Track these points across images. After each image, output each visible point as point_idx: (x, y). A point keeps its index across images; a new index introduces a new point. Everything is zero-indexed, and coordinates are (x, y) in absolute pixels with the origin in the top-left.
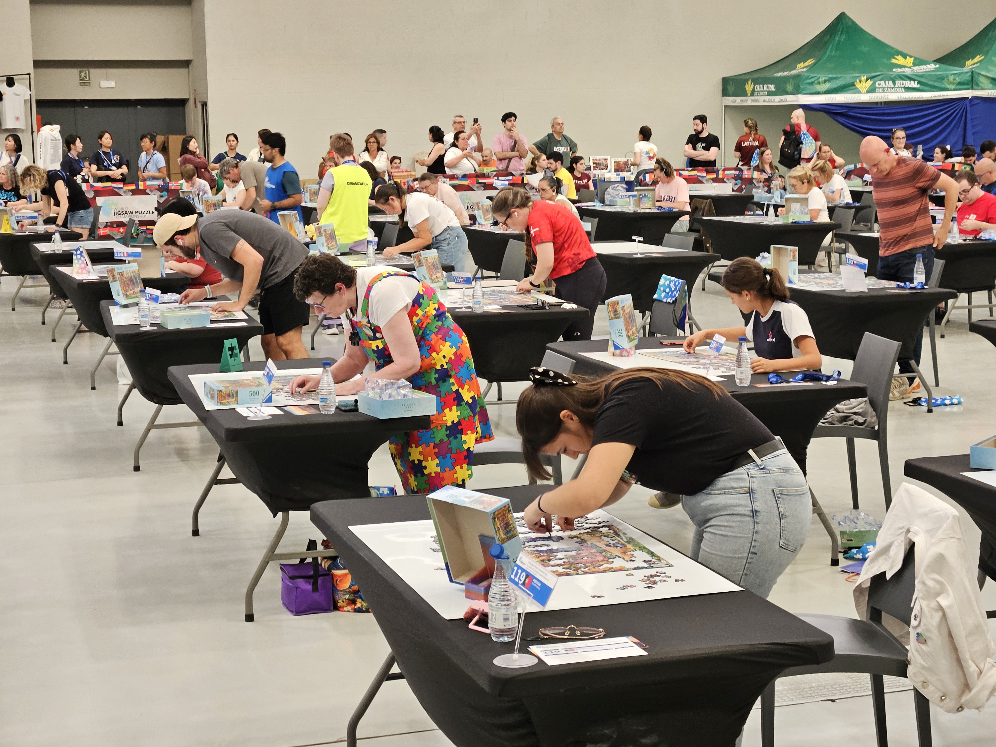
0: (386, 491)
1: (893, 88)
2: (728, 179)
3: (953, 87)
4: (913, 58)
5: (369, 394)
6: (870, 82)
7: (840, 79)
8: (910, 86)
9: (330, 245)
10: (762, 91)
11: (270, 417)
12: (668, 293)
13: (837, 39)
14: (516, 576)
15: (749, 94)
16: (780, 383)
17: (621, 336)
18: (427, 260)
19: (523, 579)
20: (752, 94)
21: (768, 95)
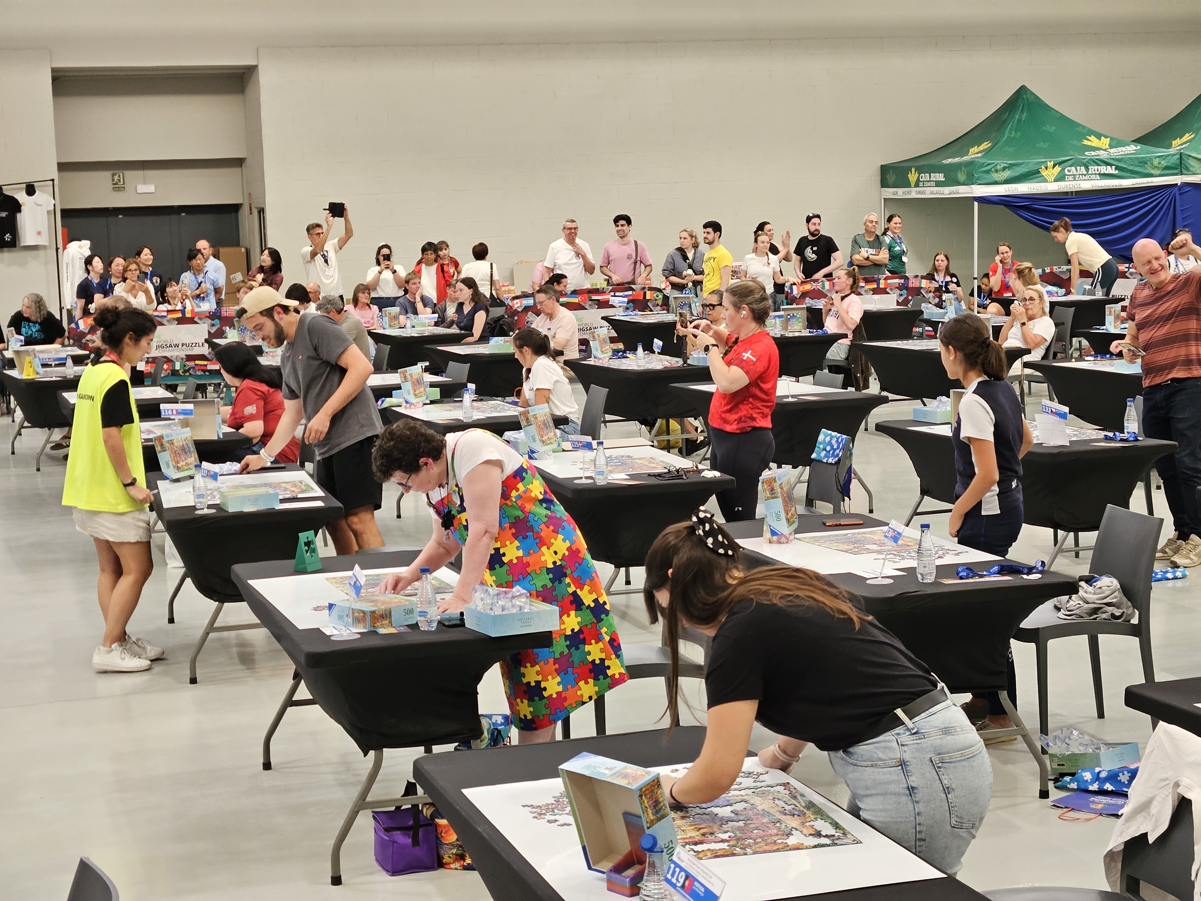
1: (1085, 175)
2: (891, 290)
3: (1158, 172)
4: (1109, 139)
5: (477, 606)
6: (1058, 169)
7: (1022, 166)
8: (1106, 172)
9: (418, 392)
10: (930, 181)
11: (358, 636)
12: (829, 452)
13: (1017, 117)
14: (673, 876)
15: (913, 185)
16: (972, 577)
17: (778, 519)
18: (536, 418)
19: (682, 881)
20: (917, 185)
21: (936, 186)
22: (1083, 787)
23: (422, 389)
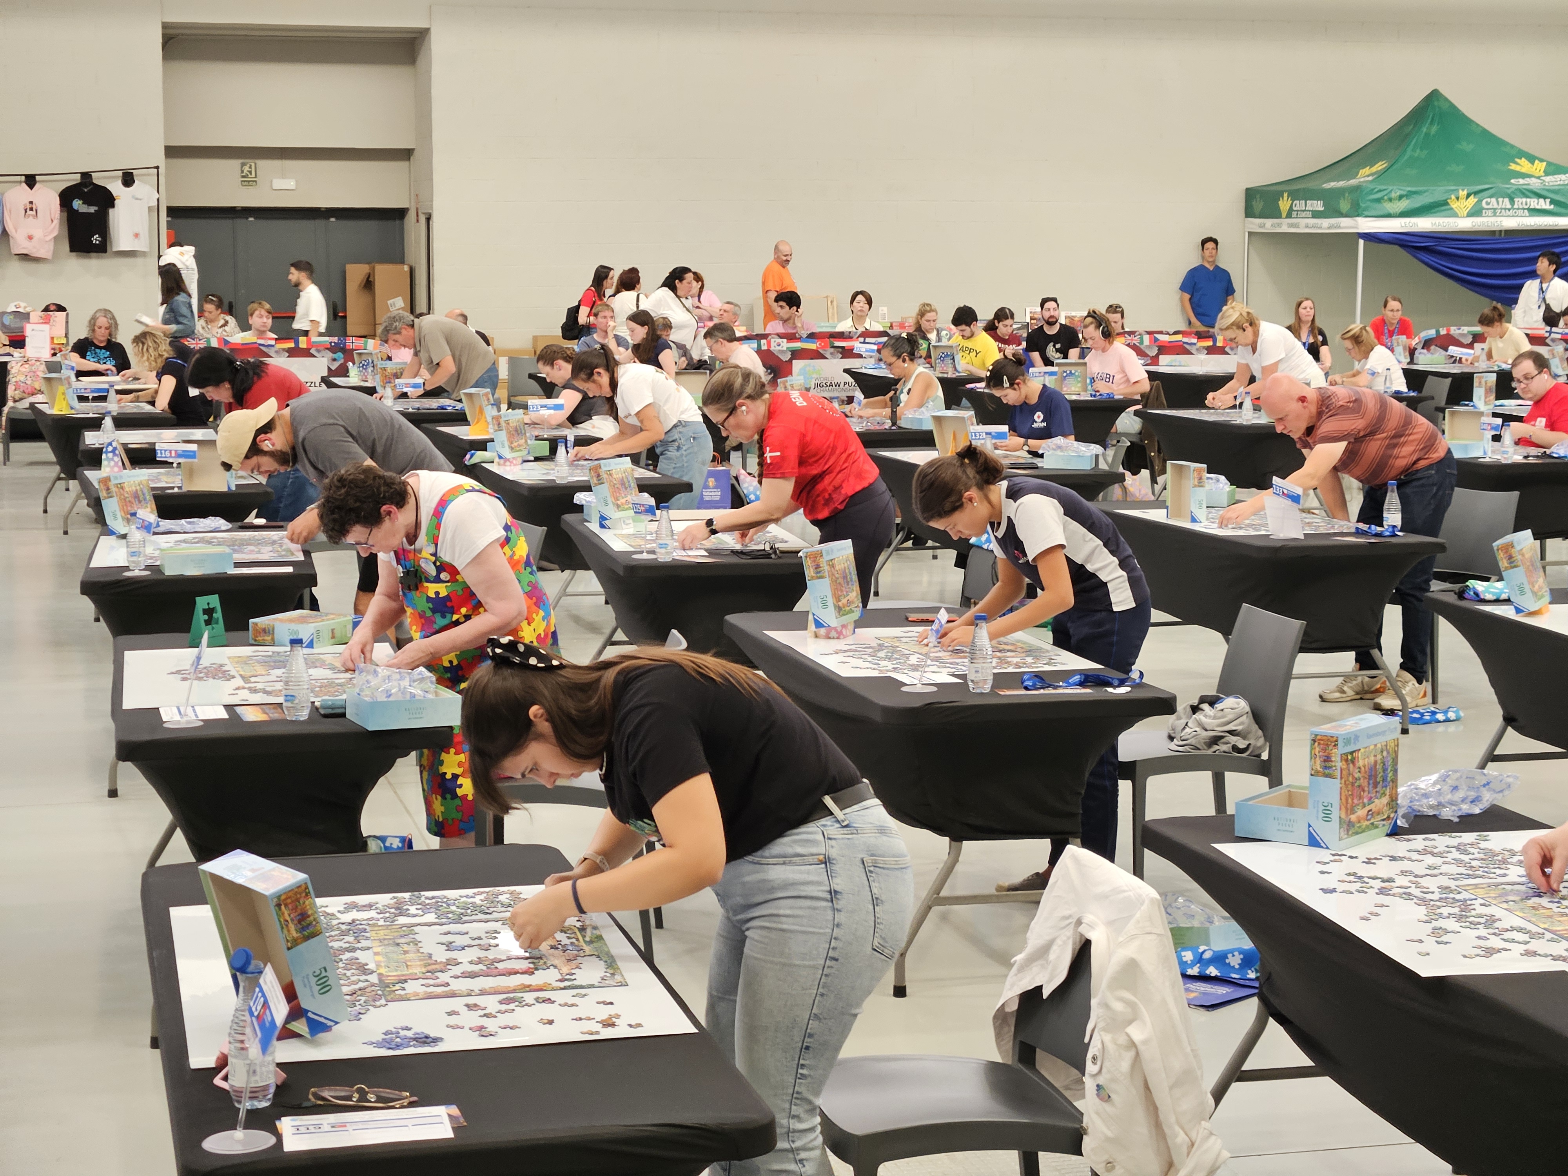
0: (396, 843)
1: (1509, 210)
4: (1545, 164)
5: (361, 690)
6: (1473, 200)
7: (1426, 194)
8: (1538, 207)
9: (515, 444)
10: (1304, 211)
11: (202, 723)
13: (1424, 130)
15: (1284, 215)
16: (1038, 688)
17: (825, 605)
18: (611, 475)
19: (259, 1009)
20: (1289, 216)
21: (1313, 217)
23: (522, 442)
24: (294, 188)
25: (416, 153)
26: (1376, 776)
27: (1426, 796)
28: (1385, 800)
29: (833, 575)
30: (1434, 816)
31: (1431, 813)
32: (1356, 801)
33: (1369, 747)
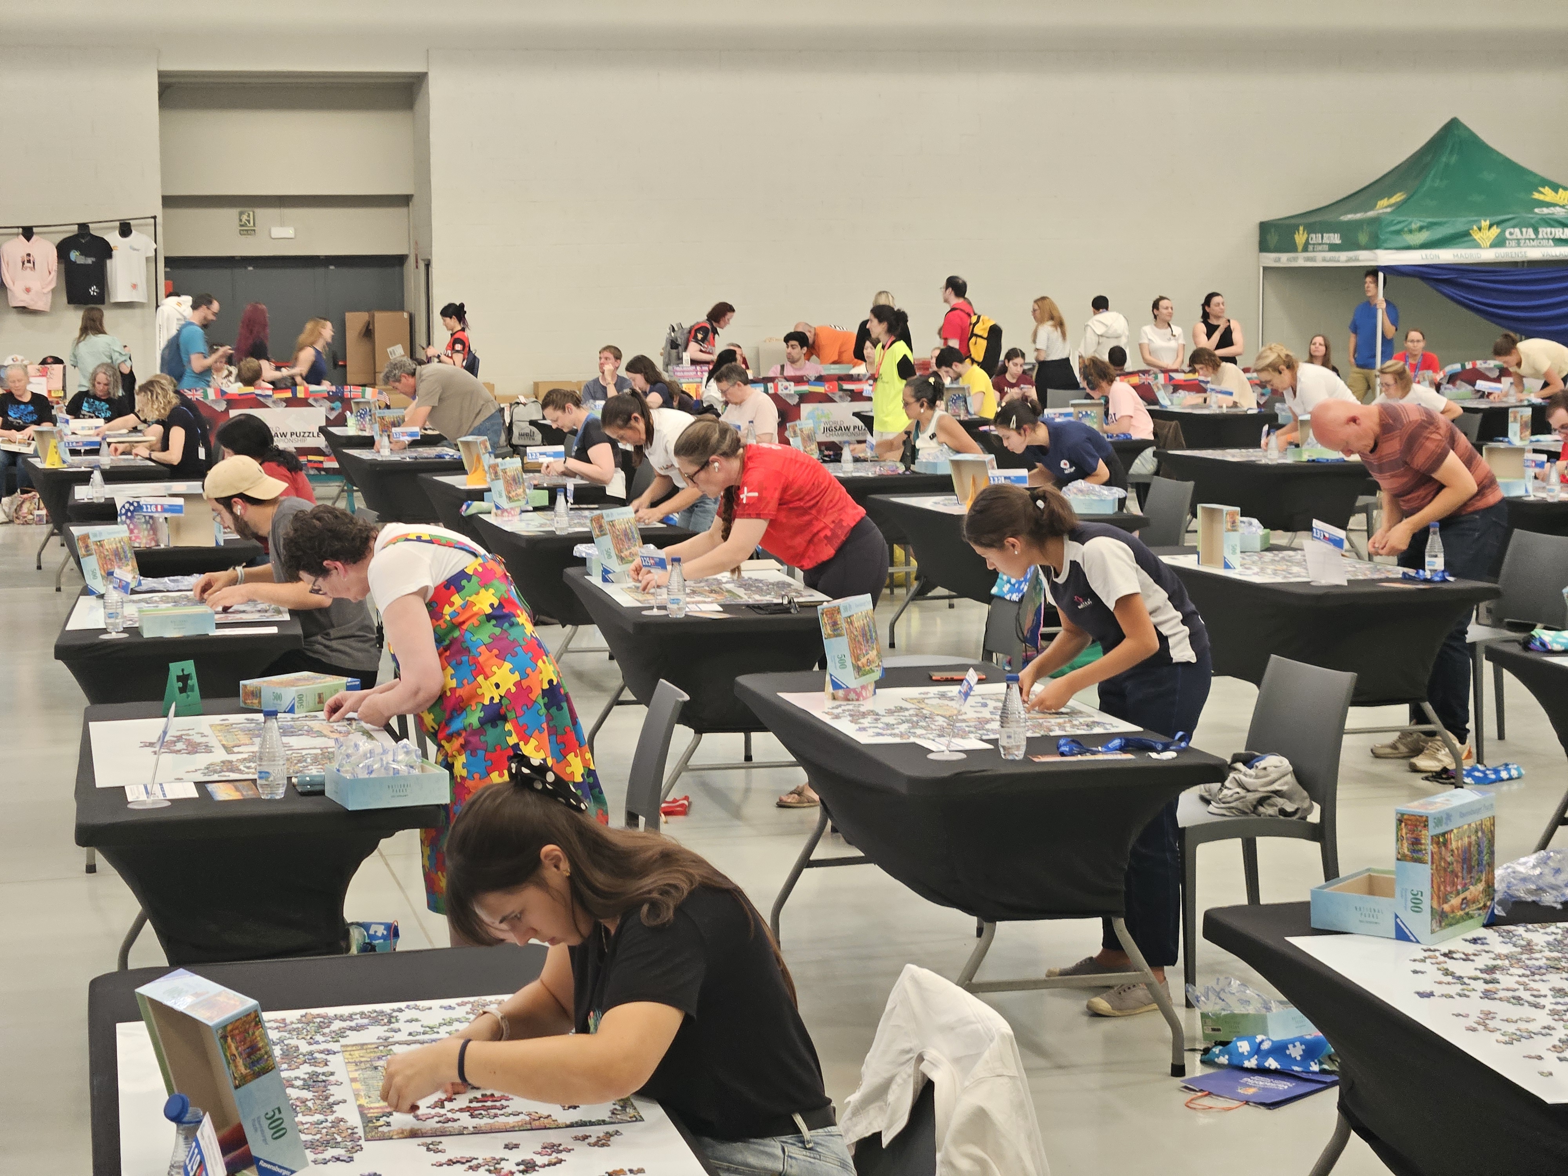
0: (380, 931)
1: (1534, 240)
5: (341, 765)
6: (1495, 231)
7: (1446, 226)
8: (1563, 237)
9: (513, 494)
10: (1322, 244)
11: (170, 803)
12: (1014, 585)
13: (1444, 159)
15: (1300, 248)
16: (1081, 754)
17: (843, 666)
18: (613, 526)
20: (1305, 249)
21: (1330, 250)
22: (1235, 1062)
23: (520, 491)
24: (293, 236)
25: (415, 200)
26: (1470, 860)
27: (1525, 880)
28: (1481, 886)
29: (851, 632)
30: (1534, 902)
31: (1530, 899)
32: (1448, 889)
33: (1462, 826)
